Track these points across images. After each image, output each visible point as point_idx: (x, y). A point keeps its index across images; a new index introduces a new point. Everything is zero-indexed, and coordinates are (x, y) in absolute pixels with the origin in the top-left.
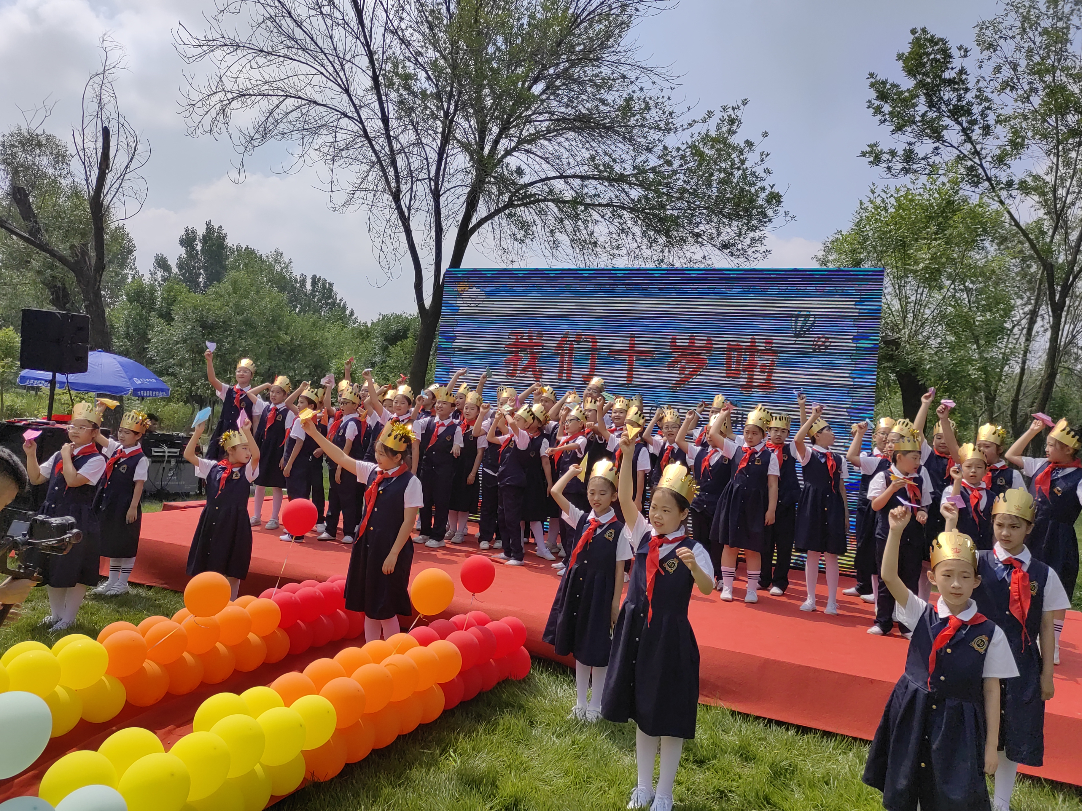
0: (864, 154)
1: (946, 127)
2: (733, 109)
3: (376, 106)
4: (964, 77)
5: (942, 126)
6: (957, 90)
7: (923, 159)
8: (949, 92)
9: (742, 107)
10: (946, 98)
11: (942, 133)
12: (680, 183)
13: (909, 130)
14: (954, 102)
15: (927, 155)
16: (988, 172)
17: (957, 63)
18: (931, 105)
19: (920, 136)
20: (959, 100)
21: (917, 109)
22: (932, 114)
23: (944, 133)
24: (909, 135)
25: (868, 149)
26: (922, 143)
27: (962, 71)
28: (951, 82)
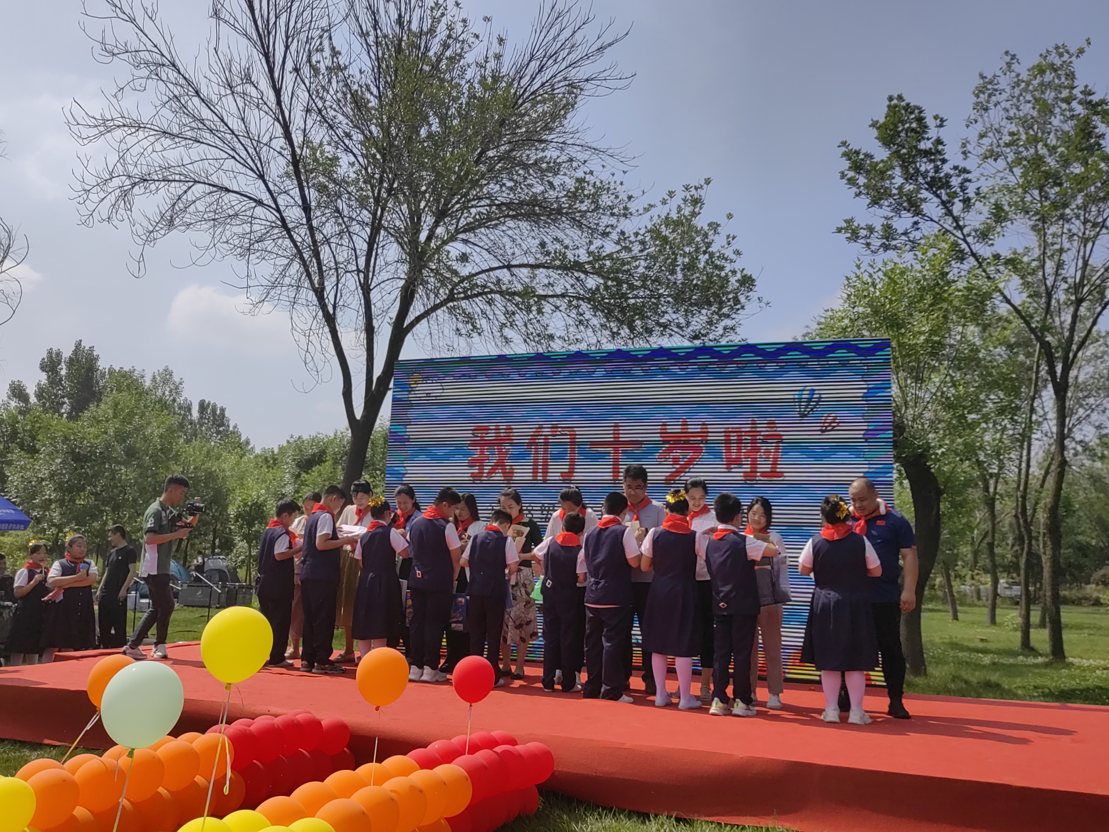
0: (839, 230)
1: (924, 200)
2: (696, 188)
3: (296, 192)
4: (940, 147)
5: (920, 198)
6: (933, 161)
7: (903, 234)
8: (925, 163)
9: (705, 186)
10: (923, 169)
11: (922, 207)
12: (641, 270)
13: (886, 203)
14: (931, 174)
15: (907, 230)
16: (972, 247)
17: (933, 133)
18: (908, 177)
19: (897, 210)
20: (936, 172)
21: (893, 181)
22: (909, 187)
23: (924, 206)
24: (887, 208)
25: (844, 225)
26: (900, 217)
27: (939, 142)
28: (926, 153)
